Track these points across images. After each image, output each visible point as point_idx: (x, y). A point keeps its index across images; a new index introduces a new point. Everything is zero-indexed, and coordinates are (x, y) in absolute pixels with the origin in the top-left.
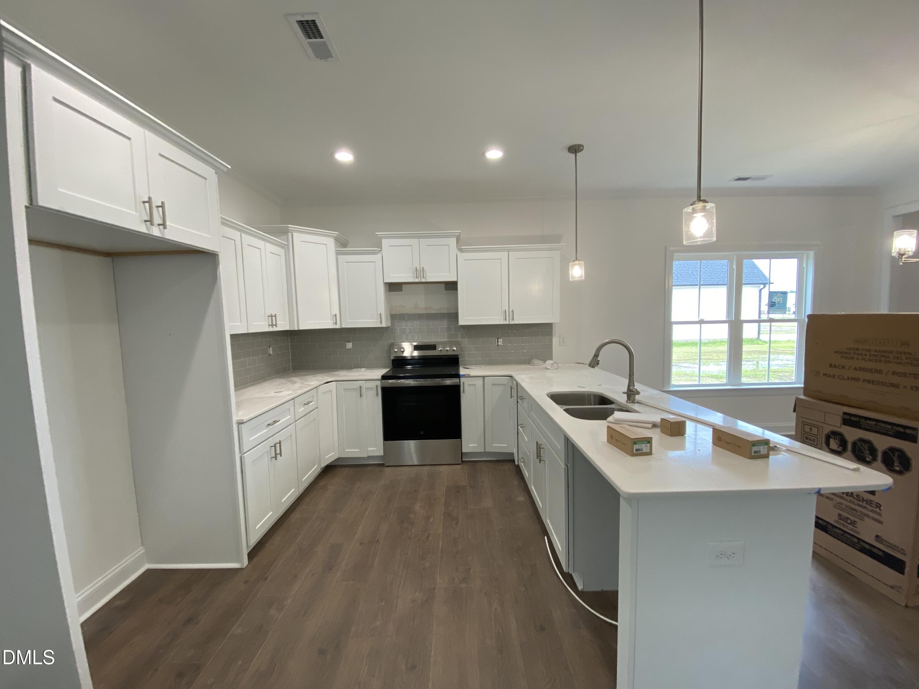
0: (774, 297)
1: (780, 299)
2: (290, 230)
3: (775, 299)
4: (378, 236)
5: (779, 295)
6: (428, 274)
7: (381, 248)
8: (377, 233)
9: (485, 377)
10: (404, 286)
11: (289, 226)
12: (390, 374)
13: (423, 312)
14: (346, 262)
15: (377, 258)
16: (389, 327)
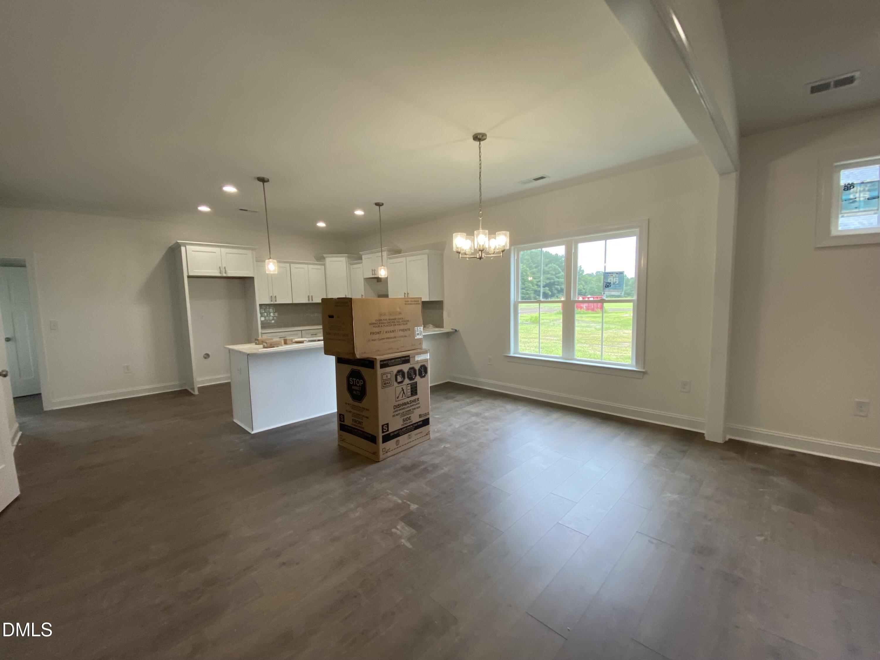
0: (610, 277)
1: (616, 280)
2: (325, 257)
3: (611, 280)
4: (361, 254)
5: (614, 275)
6: (377, 273)
7: (362, 260)
11: (323, 255)
14: (353, 269)
15: (361, 265)
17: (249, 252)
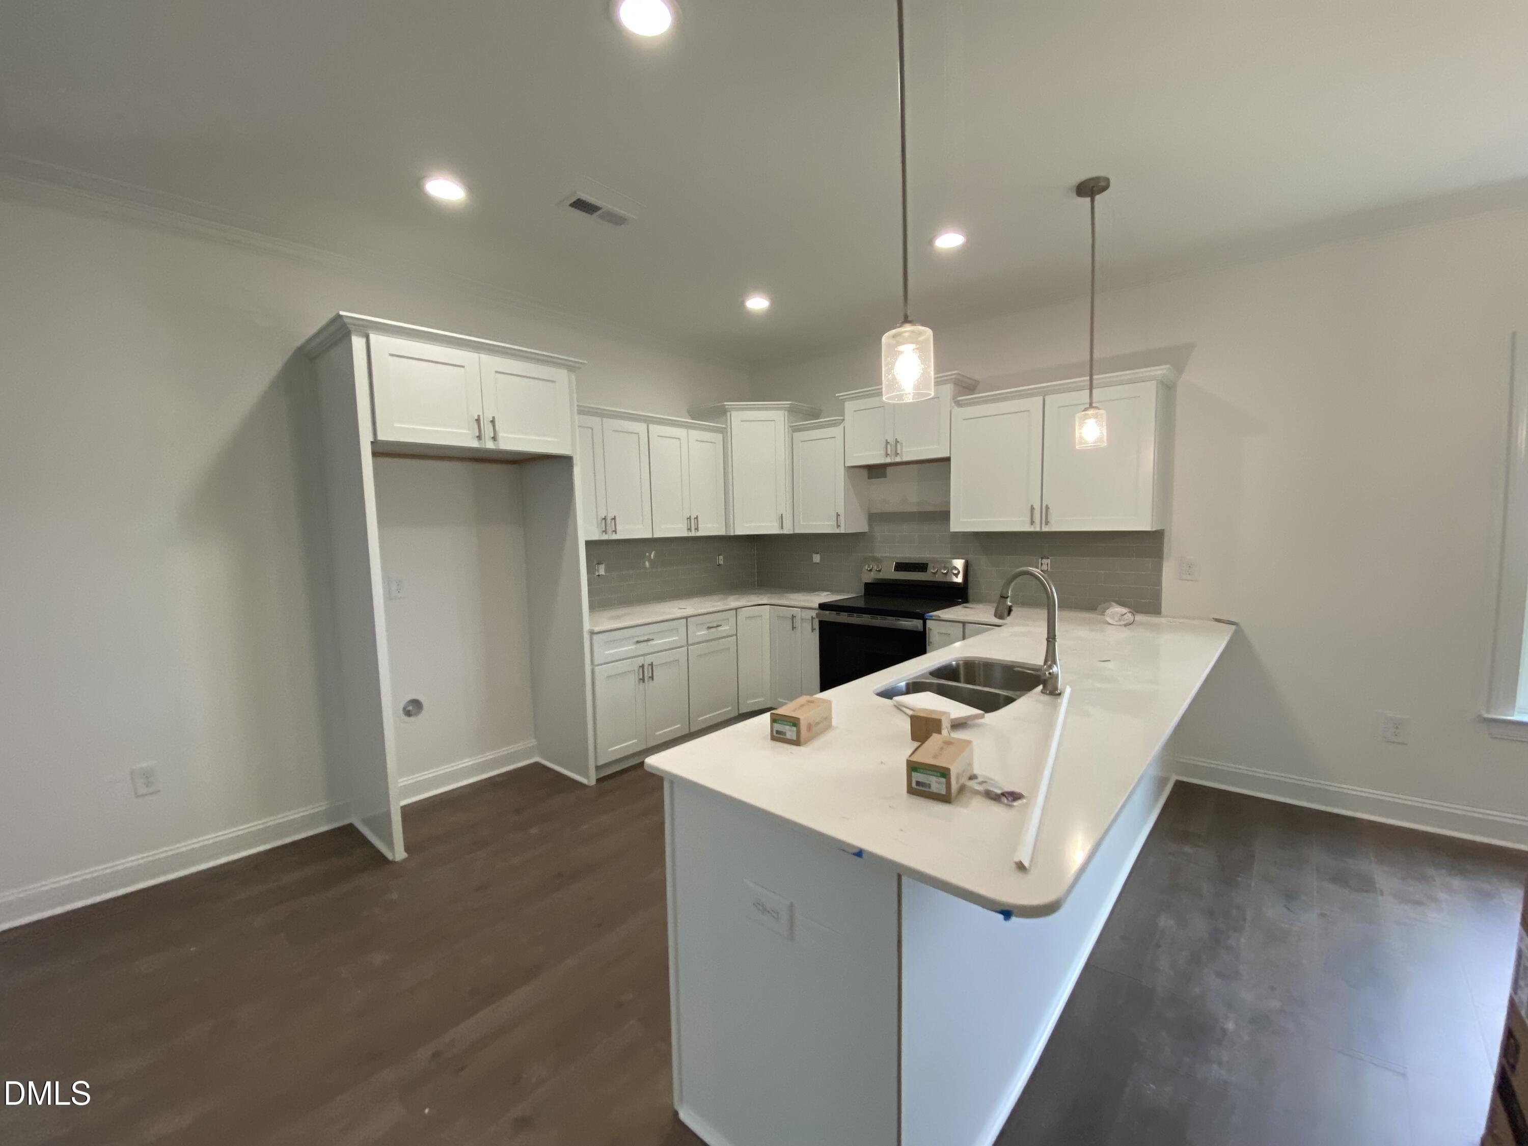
2: (727, 408)
4: (840, 398)
6: (904, 449)
7: (843, 415)
8: (837, 395)
9: (966, 624)
10: (890, 470)
11: (725, 403)
12: (861, 604)
13: (914, 509)
14: (802, 442)
15: (836, 431)
16: (866, 532)
17: (562, 375)
